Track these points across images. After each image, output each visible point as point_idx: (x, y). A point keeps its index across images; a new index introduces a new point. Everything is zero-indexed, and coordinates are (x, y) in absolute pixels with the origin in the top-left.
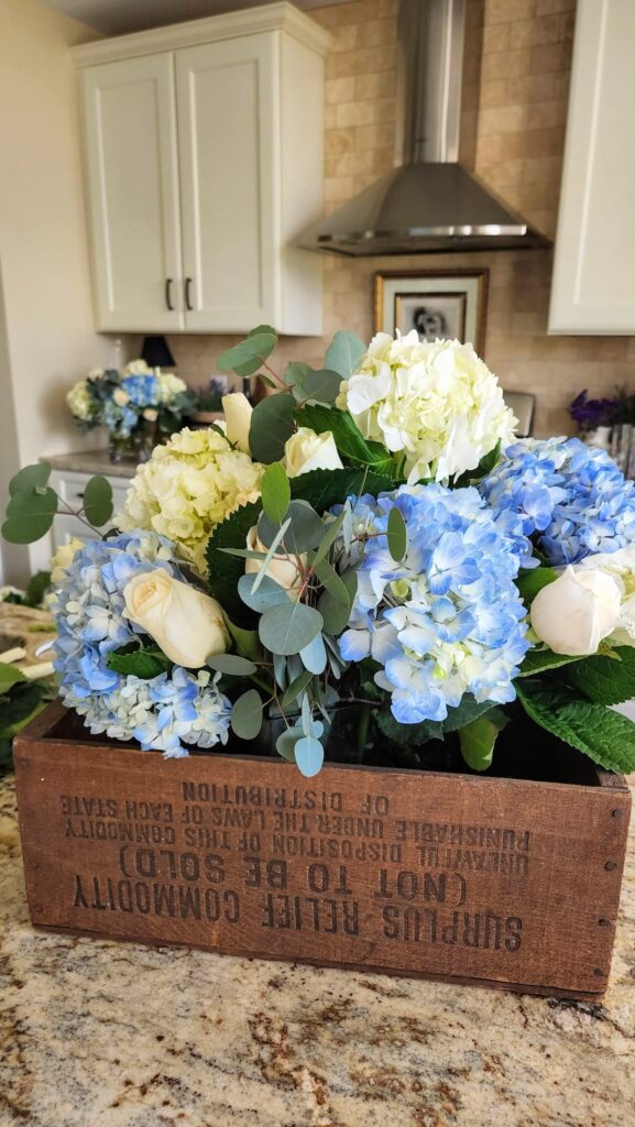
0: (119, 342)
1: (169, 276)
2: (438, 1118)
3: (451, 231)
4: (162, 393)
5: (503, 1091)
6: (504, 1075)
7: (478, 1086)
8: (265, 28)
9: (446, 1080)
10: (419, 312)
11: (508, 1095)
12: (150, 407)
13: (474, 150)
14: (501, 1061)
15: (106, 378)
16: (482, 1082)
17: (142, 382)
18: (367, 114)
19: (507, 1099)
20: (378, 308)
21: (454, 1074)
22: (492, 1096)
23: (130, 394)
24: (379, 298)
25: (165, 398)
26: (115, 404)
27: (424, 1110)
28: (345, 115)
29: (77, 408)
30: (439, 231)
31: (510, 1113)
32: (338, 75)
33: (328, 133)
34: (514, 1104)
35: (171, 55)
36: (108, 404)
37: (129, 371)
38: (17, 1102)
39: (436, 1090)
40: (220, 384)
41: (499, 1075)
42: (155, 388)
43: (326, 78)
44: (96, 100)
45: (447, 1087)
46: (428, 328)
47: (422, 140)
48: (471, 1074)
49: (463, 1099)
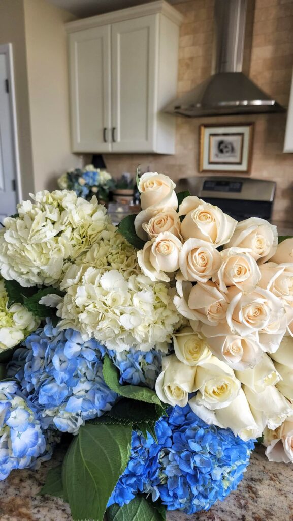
0: (82, 157)
1: (105, 126)
2: (247, 501)
3: (237, 103)
4: (100, 180)
5: (280, 490)
6: (280, 483)
7: (267, 487)
8: (153, 12)
9: (250, 483)
10: (221, 143)
11: (283, 492)
12: (95, 186)
13: (249, 67)
14: (278, 476)
15: (76, 173)
16: (269, 485)
17: (91, 175)
18: (199, 51)
19: (282, 494)
20: (202, 141)
21: (254, 481)
22: (275, 493)
23: (86, 180)
24: (202, 137)
25: (102, 182)
26: (79, 184)
27: (240, 497)
28: (188, 52)
29: (62, 186)
30: (232, 103)
31: (285, 501)
32: (187, 34)
33: (180, 61)
34: (286, 497)
35: (109, 27)
36: (76, 185)
37: (86, 170)
38: (40, 479)
39: (245, 487)
40: (127, 177)
41: (277, 483)
42: (97, 178)
43: (180, 36)
44: (75, 46)
45: (251, 487)
46: (225, 150)
47: (225, 62)
48: (263, 482)
49: (260, 493)
